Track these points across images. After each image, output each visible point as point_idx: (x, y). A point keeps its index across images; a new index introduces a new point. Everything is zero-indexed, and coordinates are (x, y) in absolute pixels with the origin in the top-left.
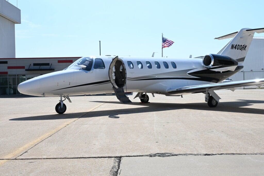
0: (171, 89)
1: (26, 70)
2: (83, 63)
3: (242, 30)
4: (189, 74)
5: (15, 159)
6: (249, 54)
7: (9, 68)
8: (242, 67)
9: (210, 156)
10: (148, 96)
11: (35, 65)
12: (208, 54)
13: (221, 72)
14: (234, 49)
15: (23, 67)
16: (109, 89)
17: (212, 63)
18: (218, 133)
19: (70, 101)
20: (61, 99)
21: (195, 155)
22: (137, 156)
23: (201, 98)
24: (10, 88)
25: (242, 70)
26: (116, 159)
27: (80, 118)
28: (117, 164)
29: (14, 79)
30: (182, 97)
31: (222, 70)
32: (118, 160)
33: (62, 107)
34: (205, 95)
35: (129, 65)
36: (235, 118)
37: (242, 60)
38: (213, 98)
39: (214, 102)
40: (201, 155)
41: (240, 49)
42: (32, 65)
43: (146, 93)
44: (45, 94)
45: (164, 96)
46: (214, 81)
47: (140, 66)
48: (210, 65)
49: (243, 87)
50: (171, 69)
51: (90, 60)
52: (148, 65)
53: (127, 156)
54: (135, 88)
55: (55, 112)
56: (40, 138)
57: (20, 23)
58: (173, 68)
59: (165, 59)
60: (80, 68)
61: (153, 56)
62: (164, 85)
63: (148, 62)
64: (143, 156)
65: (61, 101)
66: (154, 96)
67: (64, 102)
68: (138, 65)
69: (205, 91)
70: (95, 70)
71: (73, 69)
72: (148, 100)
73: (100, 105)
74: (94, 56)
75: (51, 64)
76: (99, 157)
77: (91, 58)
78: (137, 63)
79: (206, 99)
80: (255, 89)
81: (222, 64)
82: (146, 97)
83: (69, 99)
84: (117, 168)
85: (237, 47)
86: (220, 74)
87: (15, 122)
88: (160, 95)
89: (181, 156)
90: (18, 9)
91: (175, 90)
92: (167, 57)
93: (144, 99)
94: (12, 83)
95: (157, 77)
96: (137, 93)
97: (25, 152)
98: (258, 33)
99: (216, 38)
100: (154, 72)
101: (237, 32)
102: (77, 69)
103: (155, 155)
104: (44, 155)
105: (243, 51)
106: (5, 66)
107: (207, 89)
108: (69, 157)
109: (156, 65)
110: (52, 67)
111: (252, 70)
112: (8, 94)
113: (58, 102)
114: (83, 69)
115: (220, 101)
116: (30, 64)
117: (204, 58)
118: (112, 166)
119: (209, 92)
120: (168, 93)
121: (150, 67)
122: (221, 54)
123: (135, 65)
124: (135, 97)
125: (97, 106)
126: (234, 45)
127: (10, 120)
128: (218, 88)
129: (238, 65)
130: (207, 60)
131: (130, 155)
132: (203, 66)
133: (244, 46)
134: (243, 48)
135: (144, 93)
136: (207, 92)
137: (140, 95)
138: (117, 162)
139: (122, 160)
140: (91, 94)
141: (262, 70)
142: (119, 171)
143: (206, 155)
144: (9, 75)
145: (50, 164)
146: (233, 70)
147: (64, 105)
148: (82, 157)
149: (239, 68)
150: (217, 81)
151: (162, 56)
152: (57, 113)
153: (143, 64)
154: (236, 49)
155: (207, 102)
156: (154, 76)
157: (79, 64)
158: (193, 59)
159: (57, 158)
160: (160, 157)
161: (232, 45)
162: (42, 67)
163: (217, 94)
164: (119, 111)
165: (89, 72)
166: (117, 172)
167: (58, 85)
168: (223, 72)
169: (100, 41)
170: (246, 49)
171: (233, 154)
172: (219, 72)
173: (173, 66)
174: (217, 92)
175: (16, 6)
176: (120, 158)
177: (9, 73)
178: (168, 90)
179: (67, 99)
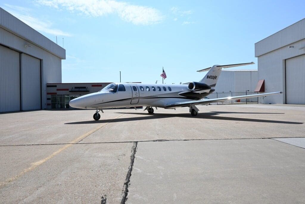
0: (168, 104)
1: (70, 92)
2: (111, 87)
3: (214, 66)
4: (179, 94)
5: (77, 143)
6: (218, 82)
7: (58, 90)
8: (214, 90)
9: (187, 141)
11: (76, 88)
12: (192, 82)
14: (209, 78)
15: (68, 90)
17: (194, 88)
18: (194, 130)
19: (103, 112)
20: (97, 111)
21: (179, 140)
22: (146, 141)
23: (186, 110)
24: (58, 104)
25: (214, 92)
26: (134, 143)
28: (135, 145)
29: (61, 98)
30: (175, 110)
34: (189, 108)
35: (141, 89)
36: (206, 122)
37: (214, 85)
38: (195, 110)
39: (195, 112)
40: (182, 140)
41: (213, 79)
45: (163, 109)
46: (195, 99)
47: (148, 89)
48: (193, 89)
49: (216, 103)
51: (116, 86)
52: (153, 89)
53: (140, 141)
54: (144, 104)
55: (93, 119)
56: (88, 133)
57: (65, 59)
58: (169, 91)
59: (164, 85)
61: (156, 83)
62: (164, 102)
63: (153, 87)
64: (150, 141)
65: (97, 112)
66: (157, 109)
67: (99, 113)
68: (147, 88)
70: (119, 92)
72: (153, 111)
74: (118, 83)
75: (87, 88)
76: (125, 142)
77: (116, 84)
79: (190, 111)
81: (201, 88)
82: (152, 109)
83: (102, 111)
87: (68, 125)
88: (161, 108)
89: (171, 141)
90: (64, 49)
91: (171, 105)
93: (151, 111)
94: (59, 101)
95: (159, 96)
96: (146, 107)
97: (81, 140)
98: (224, 68)
99: (198, 71)
100: (157, 93)
101: (211, 68)
102: (107, 91)
103: (156, 141)
105: (215, 80)
106: (55, 88)
107: (191, 104)
108: (108, 142)
109: (158, 89)
110: (88, 90)
111: (223, 92)
112: (57, 108)
113: (95, 113)
114: (111, 91)
115: (199, 112)
116: (73, 88)
117: (189, 85)
118: (132, 146)
119: (192, 106)
121: (154, 90)
122: (201, 82)
123: (145, 89)
124: (145, 110)
125: (120, 116)
127: (64, 124)
128: (197, 103)
129: (211, 89)
130: (191, 85)
131: (142, 141)
132: (189, 90)
133: (215, 76)
134: (215, 78)
135: (151, 107)
136: (190, 106)
137: (148, 108)
140: (116, 107)
141: (230, 92)
142: (137, 148)
143: (185, 140)
144: (58, 95)
145: (98, 146)
146: (208, 92)
147: (99, 115)
148: (115, 142)
149: (212, 91)
150: (198, 99)
151: (163, 83)
152: (94, 120)
153: (150, 88)
155: (191, 113)
156: (156, 96)
157: (108, 88)
158: (182, 85)
159: (101, 143)
160: (159, 142)
161: (208, 76)
162: (81, 89)
163: (197, 108)
165: (115, 93)
166: (135, 148)
167: (95, 102)
168: (201, 93)
169: (120, 72)
171: (200, 140)
172: (199, 94)
173: (169, 89)
174: (197, 106)
175: (63, 47)
176: (137, 142)
177: (58, 94)
178: (166, 105)
179: (101, 111)
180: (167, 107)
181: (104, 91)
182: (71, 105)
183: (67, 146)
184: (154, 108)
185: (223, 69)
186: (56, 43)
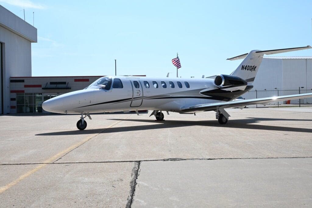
0: (184, 107)
1: (43, 89)
2: (102, 83)
3: (251, 52)
4: (201, 93)
5: (53, 163)
6: (258, 74)
7: (26, 86)
8: (252, 87)
9: (213, 160)
10: (163, 115)
11: (51, 83)
13: (232, 91)
14: (244, 69)
15: (40, 86)
16: (126, 107)
17: (223, 83)
18: (222, 144)
19: (90, 118)
20: (82, 116)
21: (200, 159)
22: (153, 160)
23: (212, 116)
24: (27, 106)
25: (252, 90)
26: (136, 162)
27: (101, 134)
28: (137, 166)
29: (30, 98)
30: (195, 115)
31: (232, 89)
32: (138, 163)
33: (83, 123)
34: (216, 113)
35: (145, 85)
37: (252, 80)
38: (223, 116)
39: (225, 119)
40: (205, 159)
41: (250, 70)
42: (49, 83)
43: (161, 111)
44: (67, 112)
45: (178, 114)
47: (155, 85)
48: (221, 85)
49: (255, 105)
50: (184, 88)
51: (109, 80)
52: (163, 84)
53: (145, 161)
54: (150, 106)
55: (76, 129)
56: (69, 148)
57: (36, 42)
58: (186, 87)
59: (179, 79)
60: (100, 87)
61: (167, 76)
62: (179, 104)
63: (163, 82)
64: (158, 160)
65: (82, 118)
66: (168, 114)
67: (85, 119)
68: (154, 84)
69: (216, 110)
70: (114, 89)
71: (94, 88)
72: (163, 117)
73: (117, 122)
74: (111, 76)
75: (68, 83)
76: (122, 162)
77: (110, 78)
78: (153, 83)
79: (216, 117)
80: (268, 107)
81: (232, 84)
82: (161, 114)
83: (89, 116)
84: (138, 168)
85: (247, 68)
86: (230, 93)
87: (41, 137)
88: (175, 113)
90: (34, 28)
91: (188, 108)
92: (181, 77)
93: (160, 117)
94: (28, 102)
95: (171, 96)
96: (152, 111)
97: (60, 159)
99: (228, 59)
100: (169, 91)
101: (248, 54)
103: (168, 160)
104: (77, 160)
105: (253, 71)
106: (22, 84)
107: (217, 107)
108: (98, 161)
109: (171, 85)
110: (69, 86)
111: (266, 90)
112: (24, 113)
113: (79, 119)
114: (103, 88)
115: (230, 118)
116: (47, 83)
117: (216, 79)
118: (133, 167)
119: (219, 110)
120: (182, 111)
121: (165, 86)
122: (232, 75)
123: (151, 84)
124: (151, 115)
126: (244, 66)
127: (35, 135)
128: (228, 106)
129: (248, 85)
130: (218, 80)
131: (147, 160)
132: (215, 86)
133: (253, 66)
134: (253, 68)
135: (159, 111)
136: (217, 110)
137: (155, 113)
138: (137, 164)
139: (140, 163)
140: (110, 112)
141: (275, 89)
142: (139, 170)
143: (209, 159)
144: (26, 94)
145: (83, 167)
146: (244, 90)
147: (85, 122)
148: (108, 161)
149: (249, 88)
150: (229, 99)
151: (177, 77)
152: (79, 130)
153: (158, 84)
154: (246, 70)
155: (218, 120)
156: (168, 95)
157: (98, 84)
158: (205, 79)
159: (88, 163)
160: (172, 161)
161: (243, 66)
162: (59, 86)
163: (227, 112)
164: (135, 128)
165: (108, 91)
166: (138, 171)
167: (79, 103)
168: (233, 91)
169: (116, 60)
170: (256, 69)
171: (231, 159)
172: (230, 92)
173: (186, 86)
174: (228, 110)
175: (33, 25)
176: (139, 162)
177: (26, 92)
178: (182, 108)
179: (87, 116)
180: (183, 111)
181: (92, 88)
182: (45, 108)
183: (40, 166)
184: (164, 112)
185: (265, 56)
186: (24, 20)
